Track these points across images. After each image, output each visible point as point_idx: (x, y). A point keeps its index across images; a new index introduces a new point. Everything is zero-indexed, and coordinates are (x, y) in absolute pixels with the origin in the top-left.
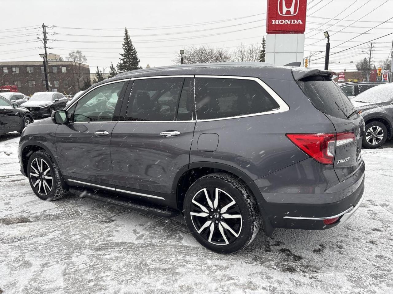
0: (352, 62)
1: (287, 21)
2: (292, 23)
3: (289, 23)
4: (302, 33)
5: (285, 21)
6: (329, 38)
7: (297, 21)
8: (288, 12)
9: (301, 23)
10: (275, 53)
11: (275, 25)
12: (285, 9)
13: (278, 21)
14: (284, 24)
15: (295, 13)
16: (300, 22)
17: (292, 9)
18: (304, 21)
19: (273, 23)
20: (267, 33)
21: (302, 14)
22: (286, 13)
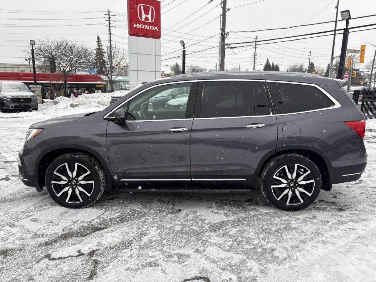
0: (167, 66)
1: (146, 26)
2: (151, 29)
3: (148, 28)
4: (158, 38)
5: (144, 26)
6: (185, 46)
7: (154, 28)
8: (147, 19)
9: (157, 30)
10: (138, 54)
11: (136, 28)
12: (144, 16)
13: (139, 25)
14: (144, 28)
15: (152, 20)
16: (156, 28)
17: (149, 16)
18: (159, 28)
19: (135, 26)
20: (129, 35)
21: (157, 22)
22: (145, 19)
